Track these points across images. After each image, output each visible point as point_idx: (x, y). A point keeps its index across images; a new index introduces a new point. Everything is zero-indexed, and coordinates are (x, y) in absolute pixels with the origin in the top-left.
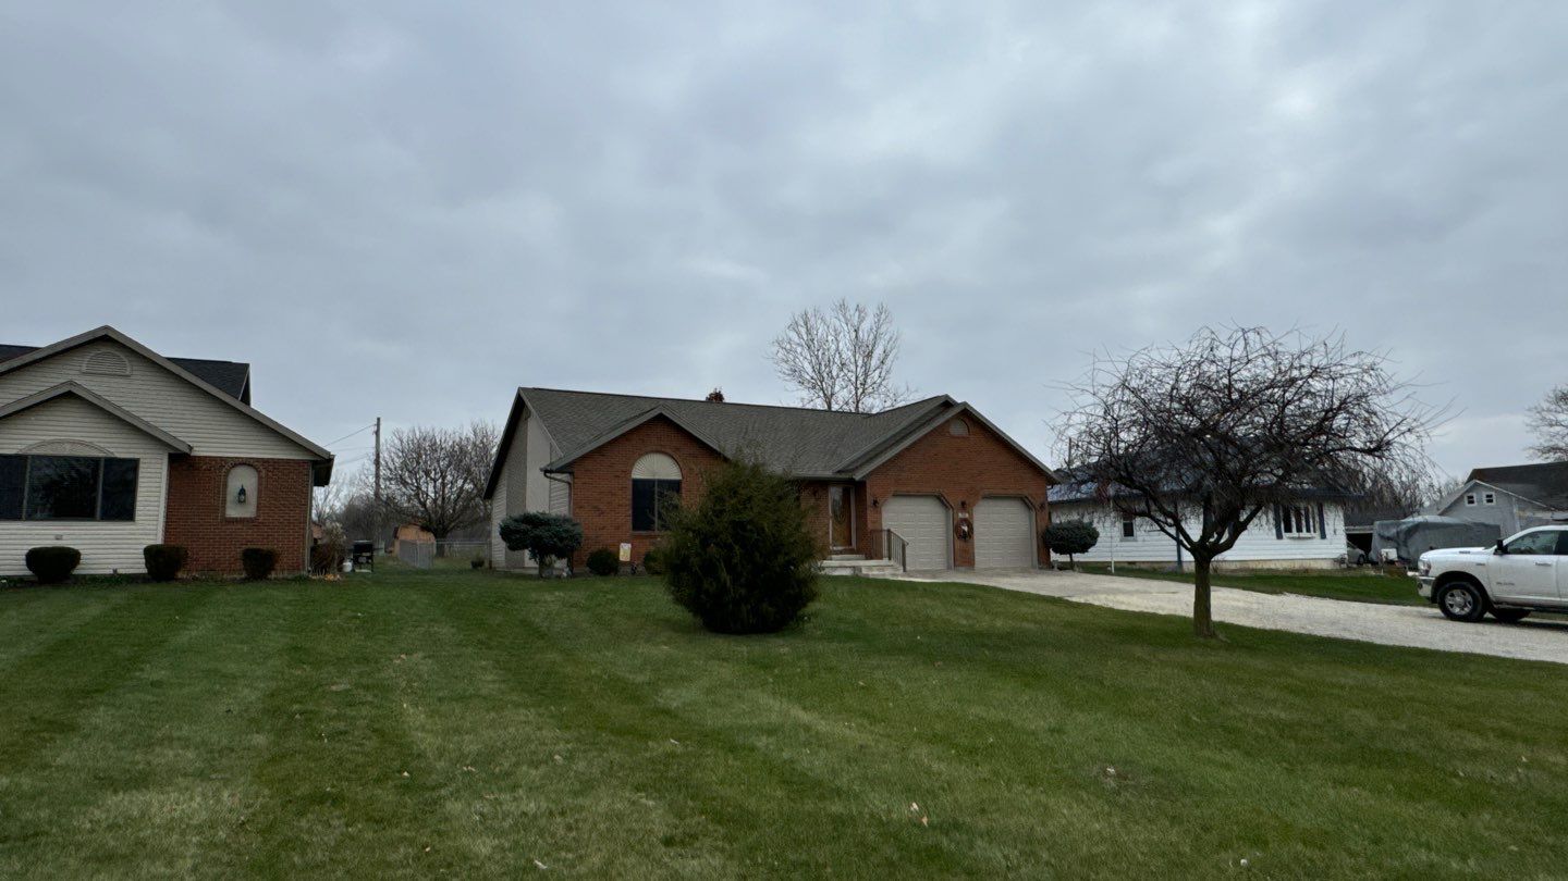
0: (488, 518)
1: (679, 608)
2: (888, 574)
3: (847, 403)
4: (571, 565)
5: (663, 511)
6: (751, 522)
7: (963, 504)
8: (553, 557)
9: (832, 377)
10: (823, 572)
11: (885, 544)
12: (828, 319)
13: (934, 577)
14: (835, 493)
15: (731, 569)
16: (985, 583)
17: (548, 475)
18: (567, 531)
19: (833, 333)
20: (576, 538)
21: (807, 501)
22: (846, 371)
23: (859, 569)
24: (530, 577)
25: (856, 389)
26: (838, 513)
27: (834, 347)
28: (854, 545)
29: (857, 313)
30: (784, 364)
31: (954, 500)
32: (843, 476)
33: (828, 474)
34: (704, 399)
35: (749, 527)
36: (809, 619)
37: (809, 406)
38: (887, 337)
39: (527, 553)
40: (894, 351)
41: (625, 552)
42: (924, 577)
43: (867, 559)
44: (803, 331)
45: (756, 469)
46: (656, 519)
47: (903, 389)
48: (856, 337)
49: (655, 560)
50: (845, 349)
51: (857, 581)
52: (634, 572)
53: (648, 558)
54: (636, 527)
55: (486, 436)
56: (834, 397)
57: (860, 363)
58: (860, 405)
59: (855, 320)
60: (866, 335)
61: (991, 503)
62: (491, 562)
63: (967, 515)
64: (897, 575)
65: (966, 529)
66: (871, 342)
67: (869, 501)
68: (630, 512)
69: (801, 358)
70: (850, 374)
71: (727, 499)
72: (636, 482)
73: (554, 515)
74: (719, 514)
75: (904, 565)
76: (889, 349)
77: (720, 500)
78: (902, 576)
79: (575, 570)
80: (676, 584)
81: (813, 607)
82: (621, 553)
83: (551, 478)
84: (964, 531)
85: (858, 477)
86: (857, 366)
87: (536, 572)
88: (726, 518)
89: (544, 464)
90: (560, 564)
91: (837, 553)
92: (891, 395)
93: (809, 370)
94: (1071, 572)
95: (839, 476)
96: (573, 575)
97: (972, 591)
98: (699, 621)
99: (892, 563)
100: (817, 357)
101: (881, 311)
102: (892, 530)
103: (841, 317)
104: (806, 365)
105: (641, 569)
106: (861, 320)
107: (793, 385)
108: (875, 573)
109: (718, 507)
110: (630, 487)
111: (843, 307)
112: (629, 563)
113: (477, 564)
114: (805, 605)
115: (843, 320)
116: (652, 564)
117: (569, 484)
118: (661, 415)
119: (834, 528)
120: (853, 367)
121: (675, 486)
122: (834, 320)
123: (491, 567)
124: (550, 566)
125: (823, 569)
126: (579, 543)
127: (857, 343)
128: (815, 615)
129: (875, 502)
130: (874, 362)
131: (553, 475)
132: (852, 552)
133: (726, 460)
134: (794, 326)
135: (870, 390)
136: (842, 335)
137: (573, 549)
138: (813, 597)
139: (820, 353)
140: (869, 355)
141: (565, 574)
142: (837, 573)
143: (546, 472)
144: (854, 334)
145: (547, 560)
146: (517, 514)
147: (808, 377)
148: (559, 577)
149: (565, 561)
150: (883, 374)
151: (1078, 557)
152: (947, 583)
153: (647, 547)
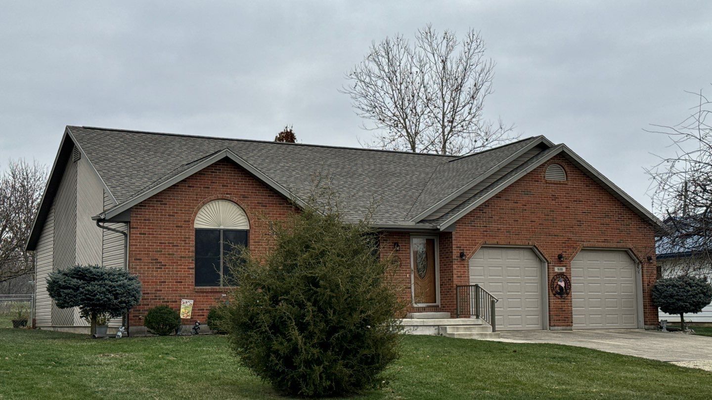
0: (31, 270)
1: (247, 370)
2: (475, 334)
3: (432, 143)
4: (126, 323)
5: (229, 266)
6: (324, 277)
7: (560, 257)
8: (107, 315)
9: (416, 114)
10: (402, 332)
11: (472, 301)
12: (412, 48)
13: (526, 337)
14: (417, 245)
15: (302, 327)
16: (582, 345)
17: (101, 224)
18: (123, 286)
19: (418, 65)
20: (132, 294)
21: (387, 254)
22: (432, 107)
23: (444, 328)
24: (81, 337)
25: (443, 127)
26: (420, 266)
27: (418, 80)
28: (438, 302)
29: (445, 41)
30: (362, 100)
31: (550, 253)
32: (427, 226)
33: (410, 223)
34: (273, 140)
35: (321, 282)
36: (388, 383)
37: (390, 147)
38: (479, 68)
39: (77, 310)
40: (487, 84)
41: (186, 309)
42: (514, 337)
43: (452, 317)
44: (384, 61)
45: (330, 220)
46: (221, 274)
47: (495, 127)
48: (444, 68)
49: (220, 318)
50: (431, 83)
51: (441, 340)
52: (196, 330)
53: (213, 316)
54: (198, 282)
55: (27, 178)
56: (419, 136)
57: (448, 98)
58: (447, 145)
59: (443, 50)
60: (454, 66)
61: (593, 255)
62: (34, 321)
63: (564, 270)
64: (486, 335)
65: (563, 284)
66: (461, 75)
67: (456, 253)
68: (193, 266)
69: (382, 93)
70: (436, 111)
71: (299, 253)
72: (199, 232)
73: (108, 268)
74: (290, 268)
75: (493, 324)
76: (480, 83)
77: (291, 254)
78: (491, 335)
79: (131, 328)
80: (243, 344)
81: (391, 369)
82: (182, 310)
83: (103, 227)
84: (560, 287)
85: (443, 226)
86: (444, 102)
87: (87, 332)
88: (297, 273)
89: (98, 211)
90: (115, 322)
91: (419, 310)
92: (483, 134)
93: (391, 105)
94: (680, 334)
95: (421, 226)
96: (128, 335)
97: (568, 354)
98: (268, 384)
99: (480, 322)
100: (400, 91)
101: (472, 38)
102: (480, 285)
103: (426, 45)
104: (388, 100)
105: (204, 327)
106: (449, 49)
107: (372, 122)
108: (461, 333)
109: (289, 262)
110: (193, 238)
111: (429, 34)
112: (192, 321)
113: (19, 323)
114: (381, 368)
115: (429, 49)
116: (218, 322)
117: (125, 234)
118: (227, 157)
119: (415, 283)
120: (439, 102)
121: (242, 237)
122: (418, 49)
123: (34, 327)
124: (104, 324)
125: (403, 327)
126: (136, 300)
127: (445, 76)
128: (393, 378)
129: (462, 255)
130: (464, 97)
131: (106, 225)
132: (436, 309)
133: (298, 209)
134: (374, 57)
135: (459, 128)
136: (428, 66)
137: (129, 306)
138: (392, 358)
139: (403, 87)
140: (458, 89)
141: (120, 334)
142: (419, 332)
143: (99, 220)
144: (441, 65)
145: (100, 318)
146: (66, 267)
147: (390, 114)
148: (113, 337)
149: (120, 319)
150: (473, 111)
151: (689, 317)
152: (540, 345)
153: (211, 303)
